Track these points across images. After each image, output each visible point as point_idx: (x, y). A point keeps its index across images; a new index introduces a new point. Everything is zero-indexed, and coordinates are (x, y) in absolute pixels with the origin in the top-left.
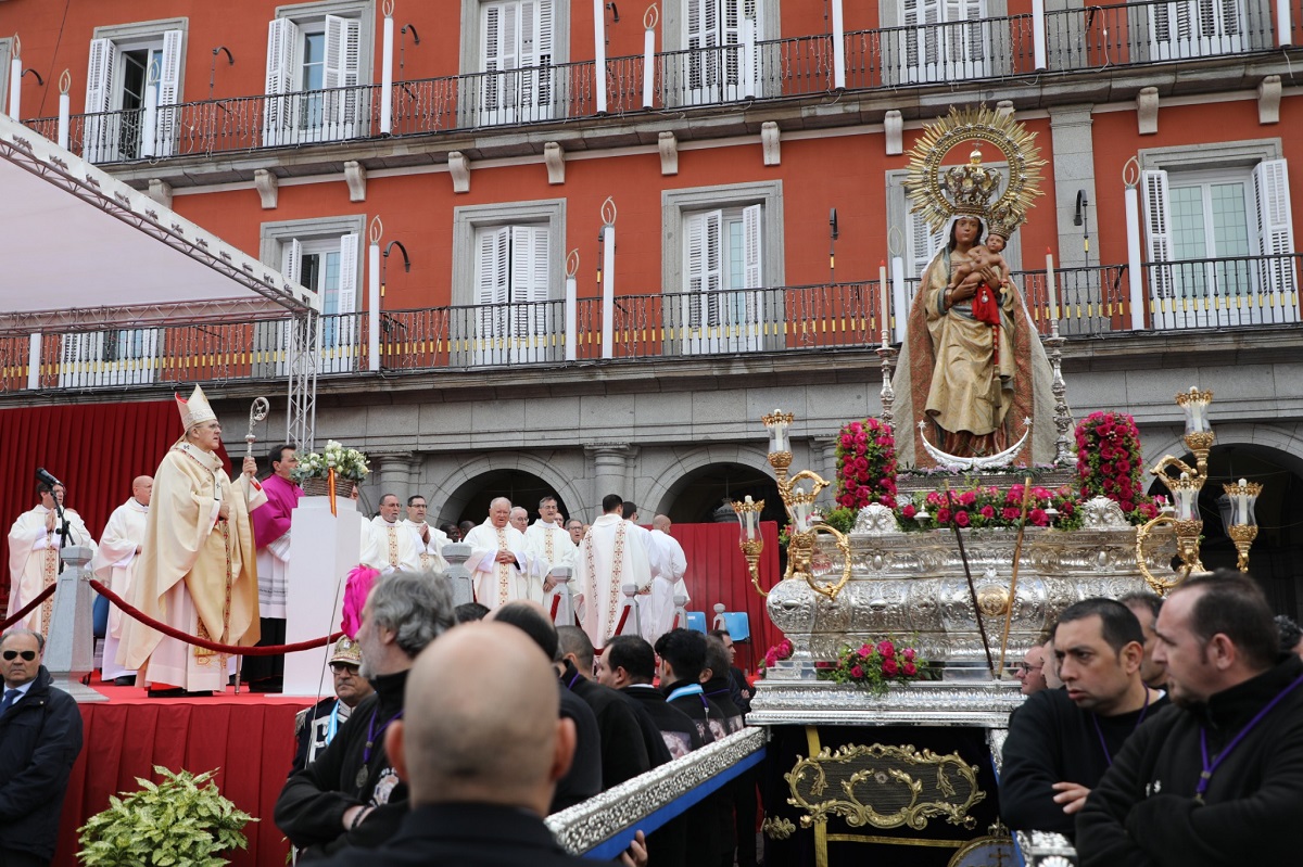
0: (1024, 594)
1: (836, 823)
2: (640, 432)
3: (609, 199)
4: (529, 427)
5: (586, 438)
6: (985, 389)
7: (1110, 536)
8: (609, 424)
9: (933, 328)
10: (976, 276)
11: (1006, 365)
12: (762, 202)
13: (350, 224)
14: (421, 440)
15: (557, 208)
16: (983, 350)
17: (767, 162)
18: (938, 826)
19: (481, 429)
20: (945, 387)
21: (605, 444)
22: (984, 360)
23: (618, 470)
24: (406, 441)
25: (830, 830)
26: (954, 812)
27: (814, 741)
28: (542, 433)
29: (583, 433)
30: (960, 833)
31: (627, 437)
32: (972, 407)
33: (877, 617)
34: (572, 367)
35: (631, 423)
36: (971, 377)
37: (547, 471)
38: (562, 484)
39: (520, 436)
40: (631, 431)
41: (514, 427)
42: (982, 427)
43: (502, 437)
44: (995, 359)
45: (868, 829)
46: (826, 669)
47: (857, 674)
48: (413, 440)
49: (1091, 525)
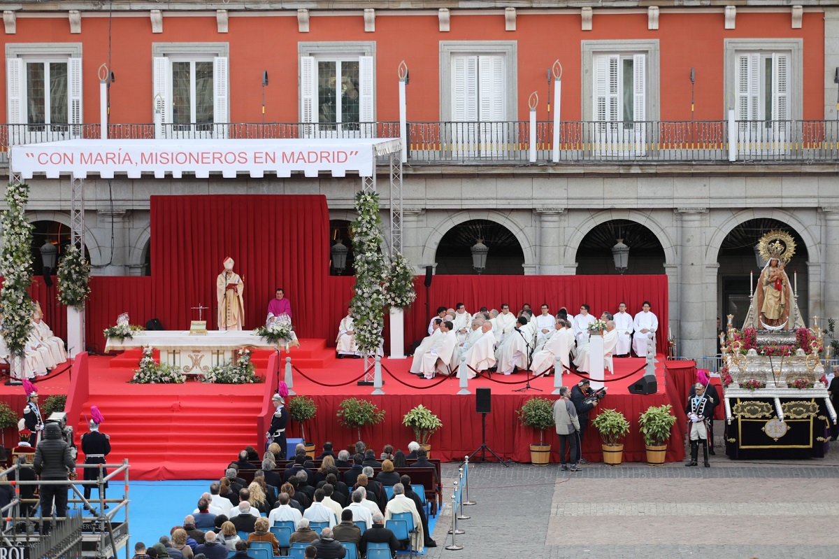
0: (783, 370)
1: (743, 417)
2: (571, 202)
3: (557, 61)
4: (499, 196)
5: (537, 205)
6: (777, 307)
7: (801, 357)
8: (551, 196)
9: (764, 288)
10: (776, 277)
11: (783, 302)
12: (646, 52)
13: (364, 48)
14: (428, 202)
15: (512, 46)
16: (777, 297)
17: (650, 28)
18: (764, 417)
19: (468, 196)
20: (767, 306)
21: (550, 209)
22: (777, 300)
23: (556, 224)
24: (417, 202)
25: (742, 418)
26: (767, 415)
27: (739, 400)
28: (508, 201)
29: (534, 201)
30: (768, 418)
31: (563, 204)
32: (774, 312)
33: (752, 374)
34: (533, 165)
35: (565, 196)
36: (773, 303)
37: (508, 221)
38: (518, 230)
39: (494, 202)
40: (565, 201)
41: (490, 196)
42: (776, 317)
43: (482, 202)
44: (780, 299)
45: (749, 418)
46: (741, 386)
47: (748, 386)
48: (423, 202)
49: (798, 354)
